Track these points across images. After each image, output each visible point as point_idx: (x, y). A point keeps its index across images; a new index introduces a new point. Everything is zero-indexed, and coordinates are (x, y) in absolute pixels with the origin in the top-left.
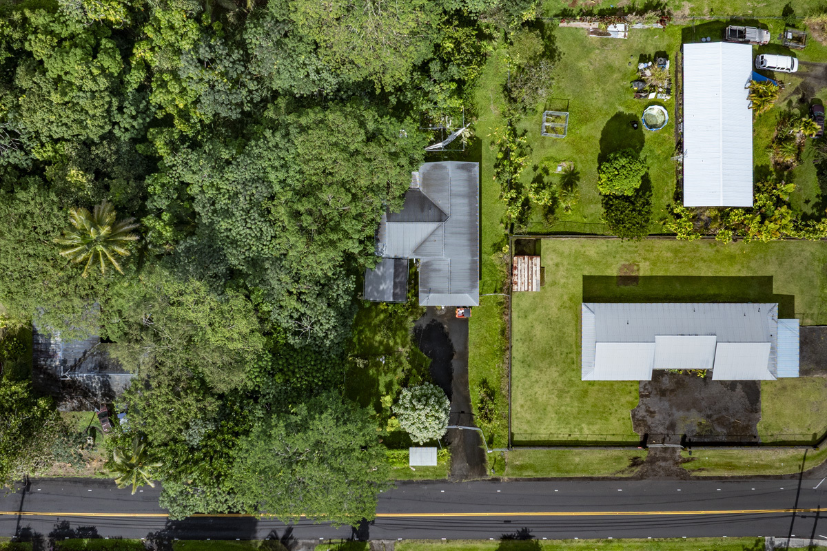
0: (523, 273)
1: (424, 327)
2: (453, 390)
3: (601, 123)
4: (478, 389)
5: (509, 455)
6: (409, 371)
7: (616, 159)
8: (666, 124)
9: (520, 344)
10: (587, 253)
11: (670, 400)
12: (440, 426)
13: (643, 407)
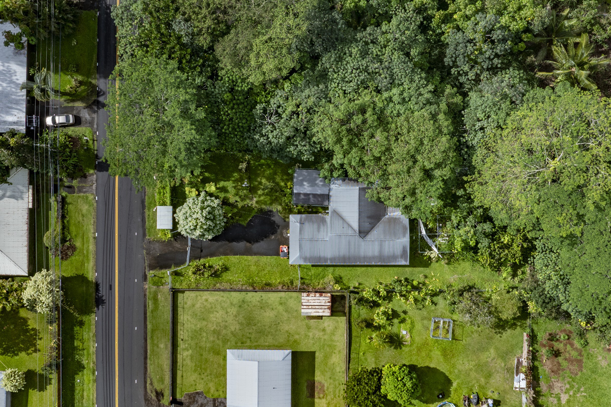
0: (317, 301)
1: (272, 218)
2: (220, 243)
3: (443, 368)
4: (221, 264)
5: (166, 289)
6: (236, 207)
7: (411, 379)
9: (258, 299)
10: (334, 355)
12: (188, 230)
13: (205, 401)
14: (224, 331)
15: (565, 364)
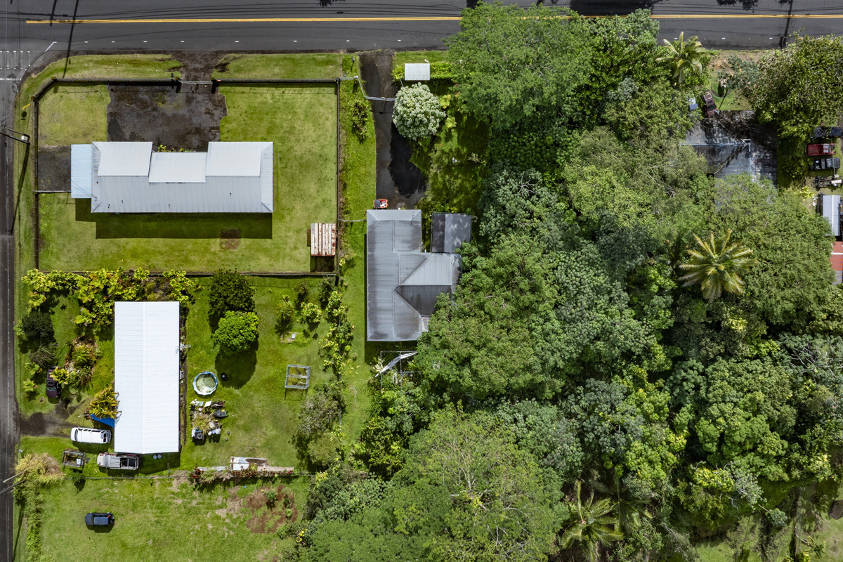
0: (327, 240)
1: (417, 191)
2: (390, 133)
3: (255, 379)
4: (367, 134)
5: (340, 74)
6: (430, 150)
7: (242, 344)
8: (195, 378)
9: (329, 176)
10: (268, 259)
11: (191, 124)
12: (402, 98)
13: (216, 118)
14: (293, 138)
15: (259, 513)
